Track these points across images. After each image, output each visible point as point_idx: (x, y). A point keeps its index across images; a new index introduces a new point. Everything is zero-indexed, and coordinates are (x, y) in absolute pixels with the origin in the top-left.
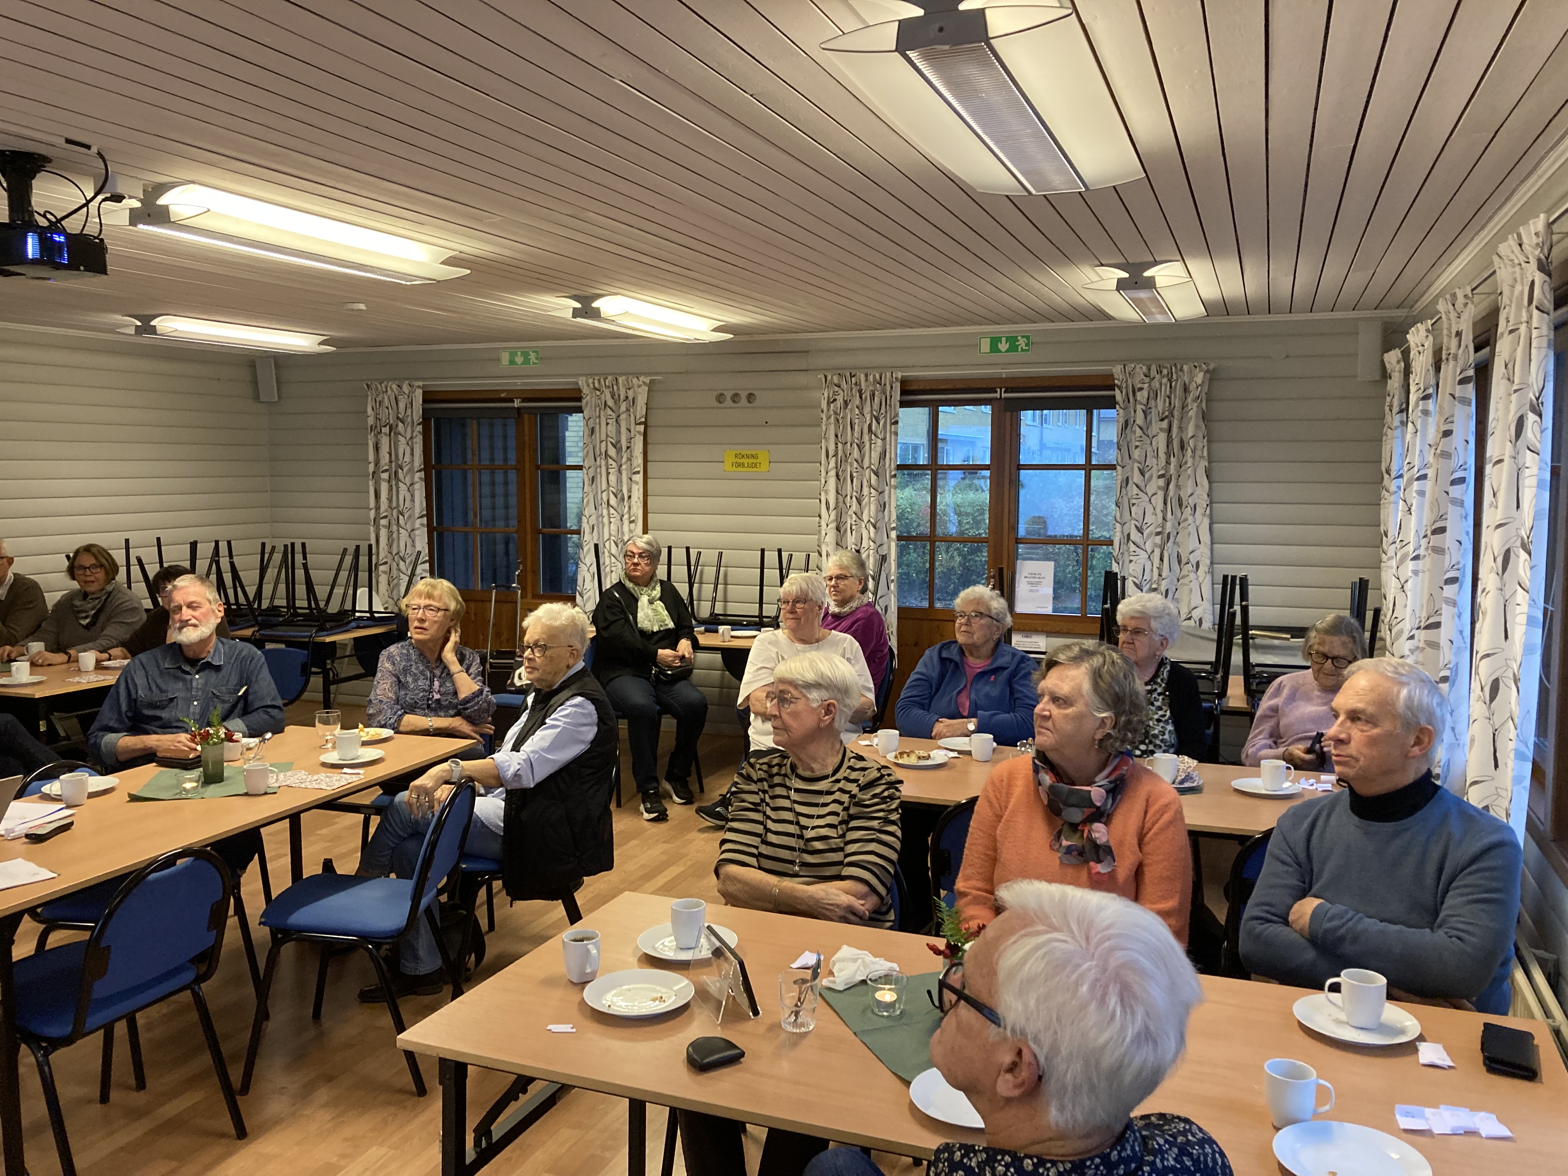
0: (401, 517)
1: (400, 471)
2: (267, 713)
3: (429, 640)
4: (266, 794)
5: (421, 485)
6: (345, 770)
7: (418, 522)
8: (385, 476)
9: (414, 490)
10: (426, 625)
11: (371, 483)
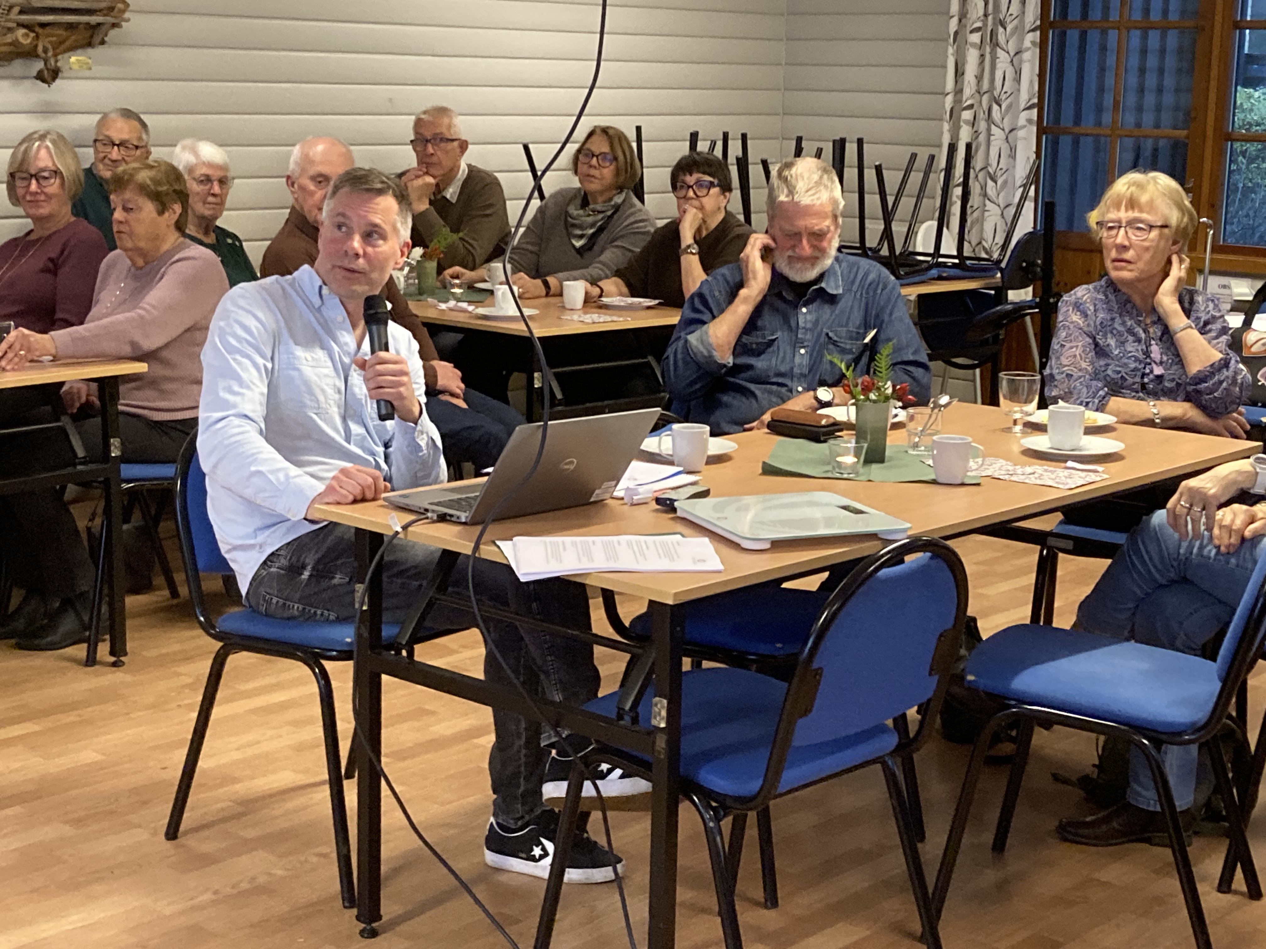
0: (995, 107)
1: (1001, 30)
2: (908, 373)
3: (1138, 280)
4: (963, 485)
5: (1033, 56)
6: (1070, 464)
7: (1024, 115)
8: (975, 38)
9: (1021, 62)
10: (1129, 255)
11: (951, 50)
